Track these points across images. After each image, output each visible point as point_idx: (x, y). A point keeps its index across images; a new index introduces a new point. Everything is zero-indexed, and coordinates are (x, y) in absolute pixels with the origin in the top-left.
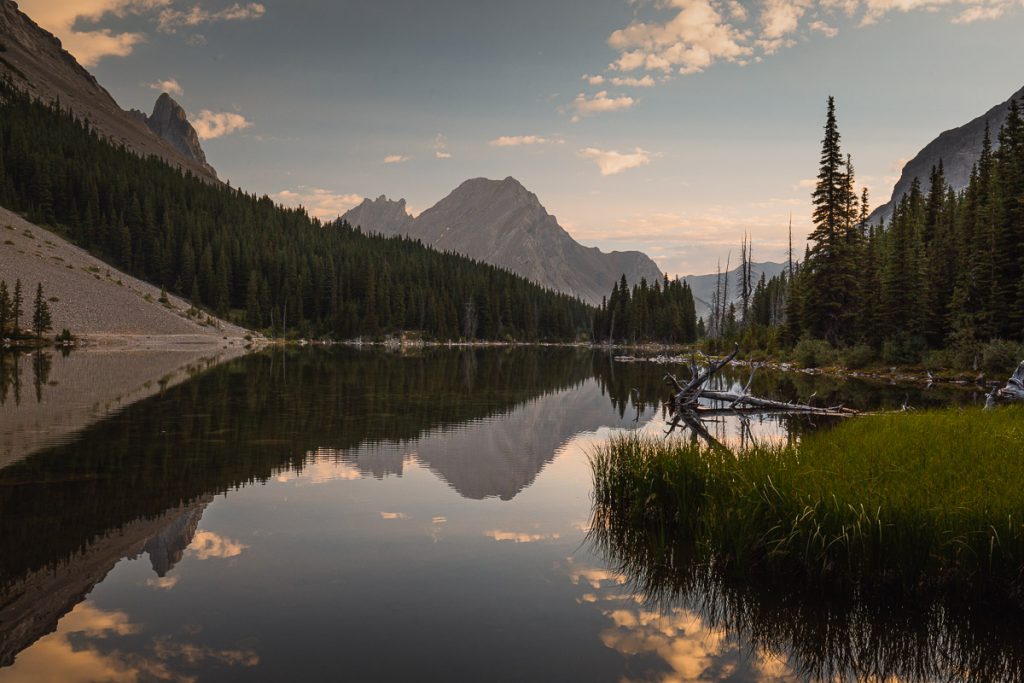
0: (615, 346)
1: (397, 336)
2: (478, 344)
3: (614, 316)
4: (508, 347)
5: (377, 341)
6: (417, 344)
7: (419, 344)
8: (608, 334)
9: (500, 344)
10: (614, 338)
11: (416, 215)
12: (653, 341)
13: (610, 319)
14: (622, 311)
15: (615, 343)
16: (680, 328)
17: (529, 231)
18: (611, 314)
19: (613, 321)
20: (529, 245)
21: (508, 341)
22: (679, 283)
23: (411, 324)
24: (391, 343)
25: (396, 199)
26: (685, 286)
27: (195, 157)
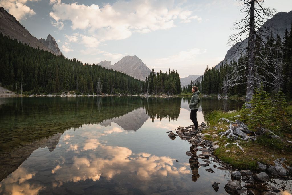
0: (149, 96)
1: (66, 93)
2: (103, 95)
3: (149, 84)
4: (117, 96)
5: (58, 95)
6: (73, 96)
7: (74, 96)
8: (146, 91)
9: (113, 95)
10: (149, 92)
11: (113, 64)
12: (164, 93)
13: (148, 85)
14: (152, 82)
15: (149, 95)
16: (175, 88)
17: (140, 68)
18: (148, 83)
19: (148, 86)
20: (140, 71)
21: (117, 94)
22: (174, 72)
23: (73, 88)
24: (63, 95)
25: (109, 61)
26: (176, 72)
27: (57, 50)
